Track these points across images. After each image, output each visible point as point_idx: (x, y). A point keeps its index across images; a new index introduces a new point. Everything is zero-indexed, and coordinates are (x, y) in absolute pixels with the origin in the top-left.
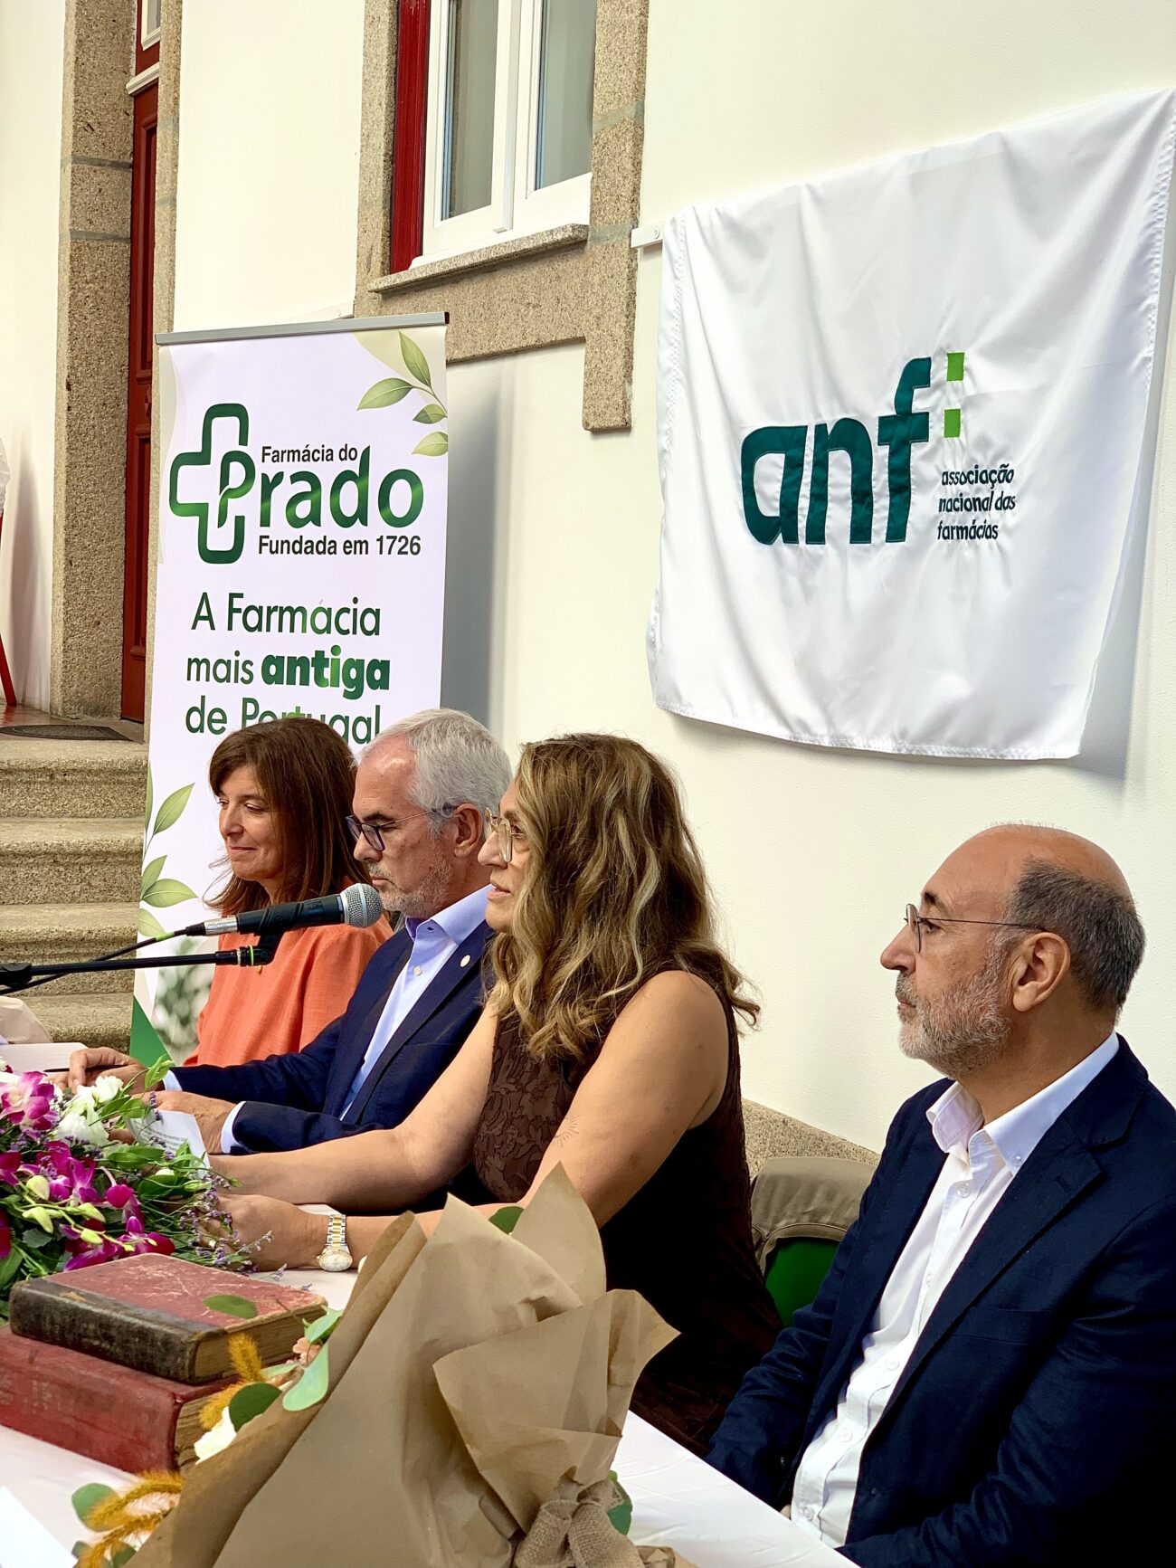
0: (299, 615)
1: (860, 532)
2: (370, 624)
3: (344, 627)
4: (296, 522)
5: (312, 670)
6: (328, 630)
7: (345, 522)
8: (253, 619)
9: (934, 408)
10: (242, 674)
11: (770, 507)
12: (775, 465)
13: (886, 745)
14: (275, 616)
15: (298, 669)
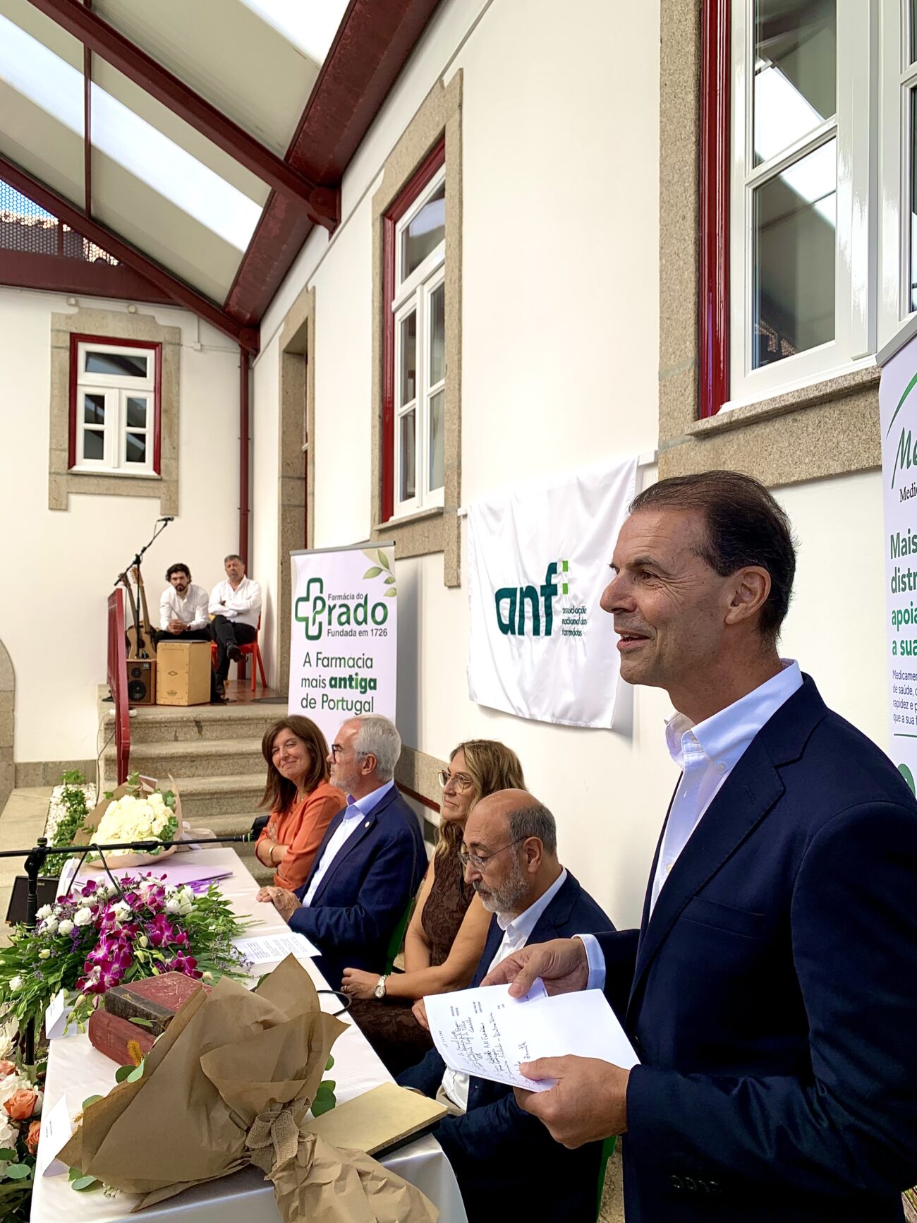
0: (343, 661)
1: (536, 631)
2: (369, 664)
3: (359, 665)
4: (341, 624)
5: (348, 683)
6: (354, 666)
7: (359, 623)
8: (326, 662)
9: (559, 583)
10: (322, 684)
11: (506, 621)
12: (507, 603)
13: (548, 719)
14: (334, 661)
15: (343, 682)
